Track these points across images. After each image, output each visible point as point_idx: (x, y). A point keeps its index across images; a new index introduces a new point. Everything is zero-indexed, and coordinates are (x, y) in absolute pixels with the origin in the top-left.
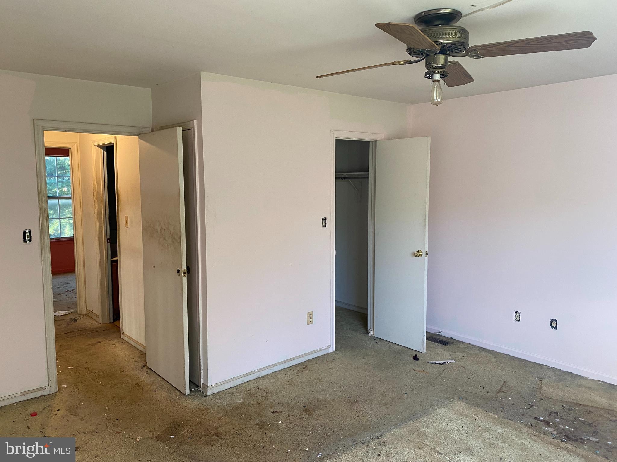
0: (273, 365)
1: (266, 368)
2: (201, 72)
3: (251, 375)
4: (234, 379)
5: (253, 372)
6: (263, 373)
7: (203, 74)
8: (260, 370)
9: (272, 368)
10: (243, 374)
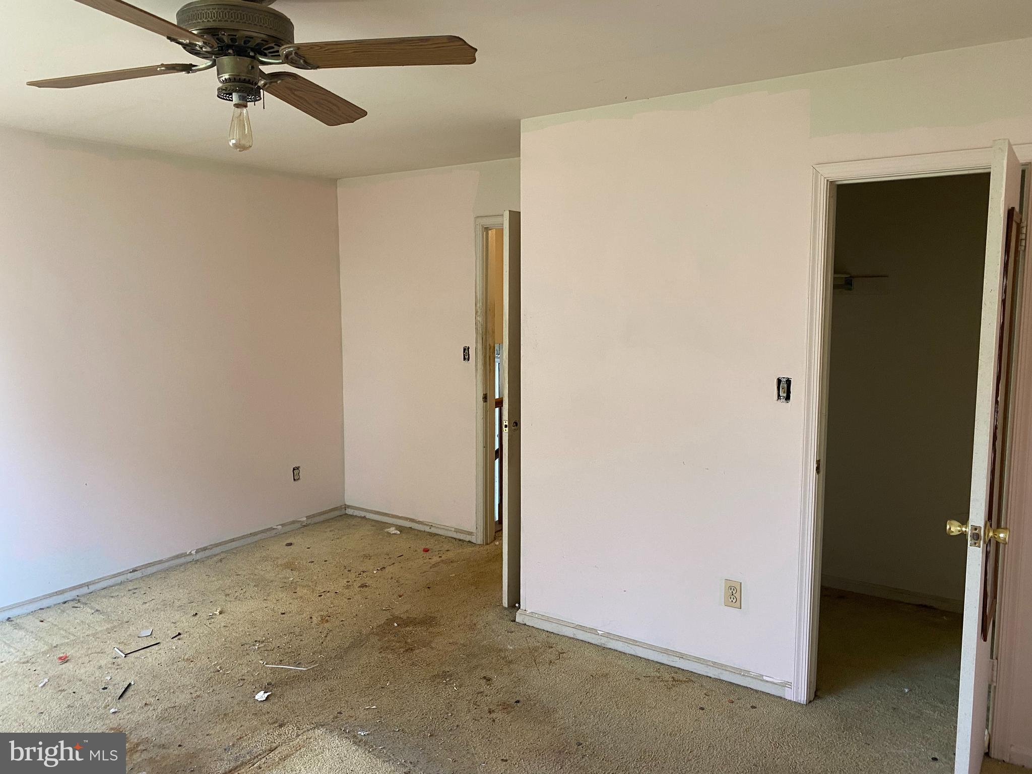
0: (637, 642)
1: (619, 638)
2: (522, 121)
3: (588, 634)
4: (559, 622)
5: (593, 631)
6: (612, 644)
7: (524, 123)
8: (608, 635)
9: (633, 647)
10: (577, 624)
